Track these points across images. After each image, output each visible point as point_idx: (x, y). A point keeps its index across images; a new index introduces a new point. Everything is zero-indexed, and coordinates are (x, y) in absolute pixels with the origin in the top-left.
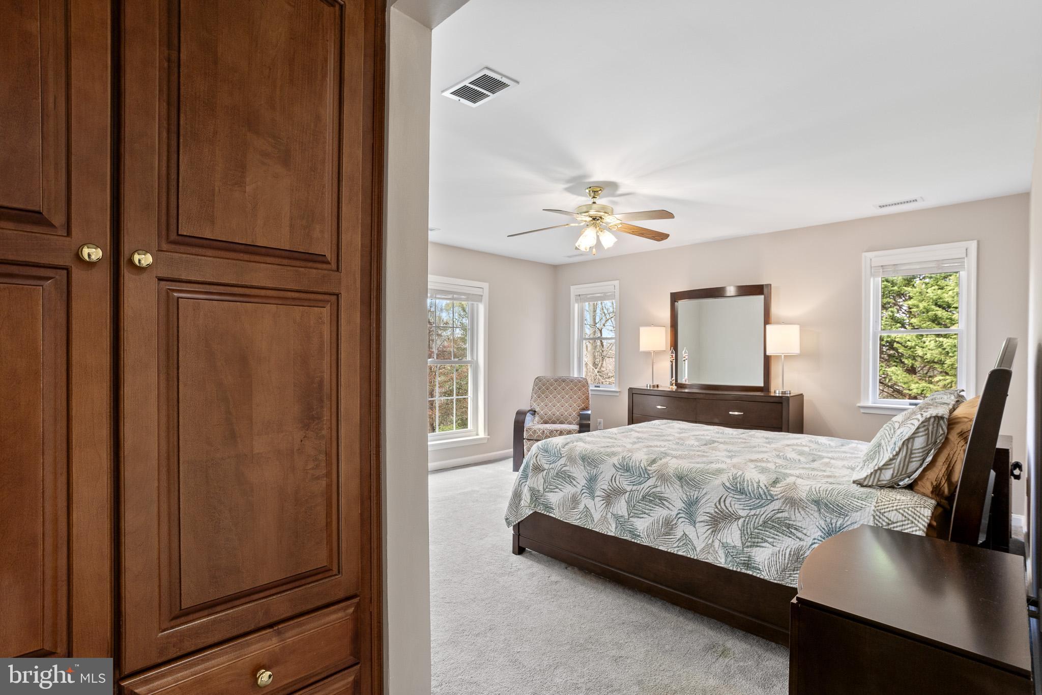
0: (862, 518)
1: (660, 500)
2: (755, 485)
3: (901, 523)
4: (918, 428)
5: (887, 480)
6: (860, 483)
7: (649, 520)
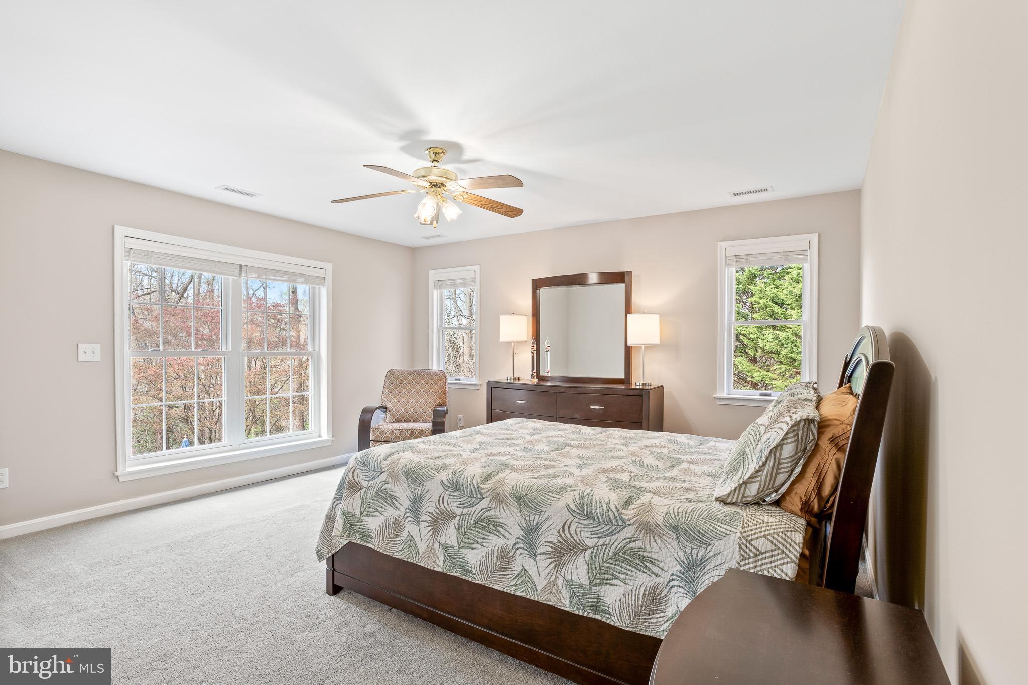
0: (726, 548)
1: (494, 526)
2: (605, 507)
3: (770, 554)
4: (787, 433)
5: (753, 496)
6: (723, 501)
7: (482, 552)
